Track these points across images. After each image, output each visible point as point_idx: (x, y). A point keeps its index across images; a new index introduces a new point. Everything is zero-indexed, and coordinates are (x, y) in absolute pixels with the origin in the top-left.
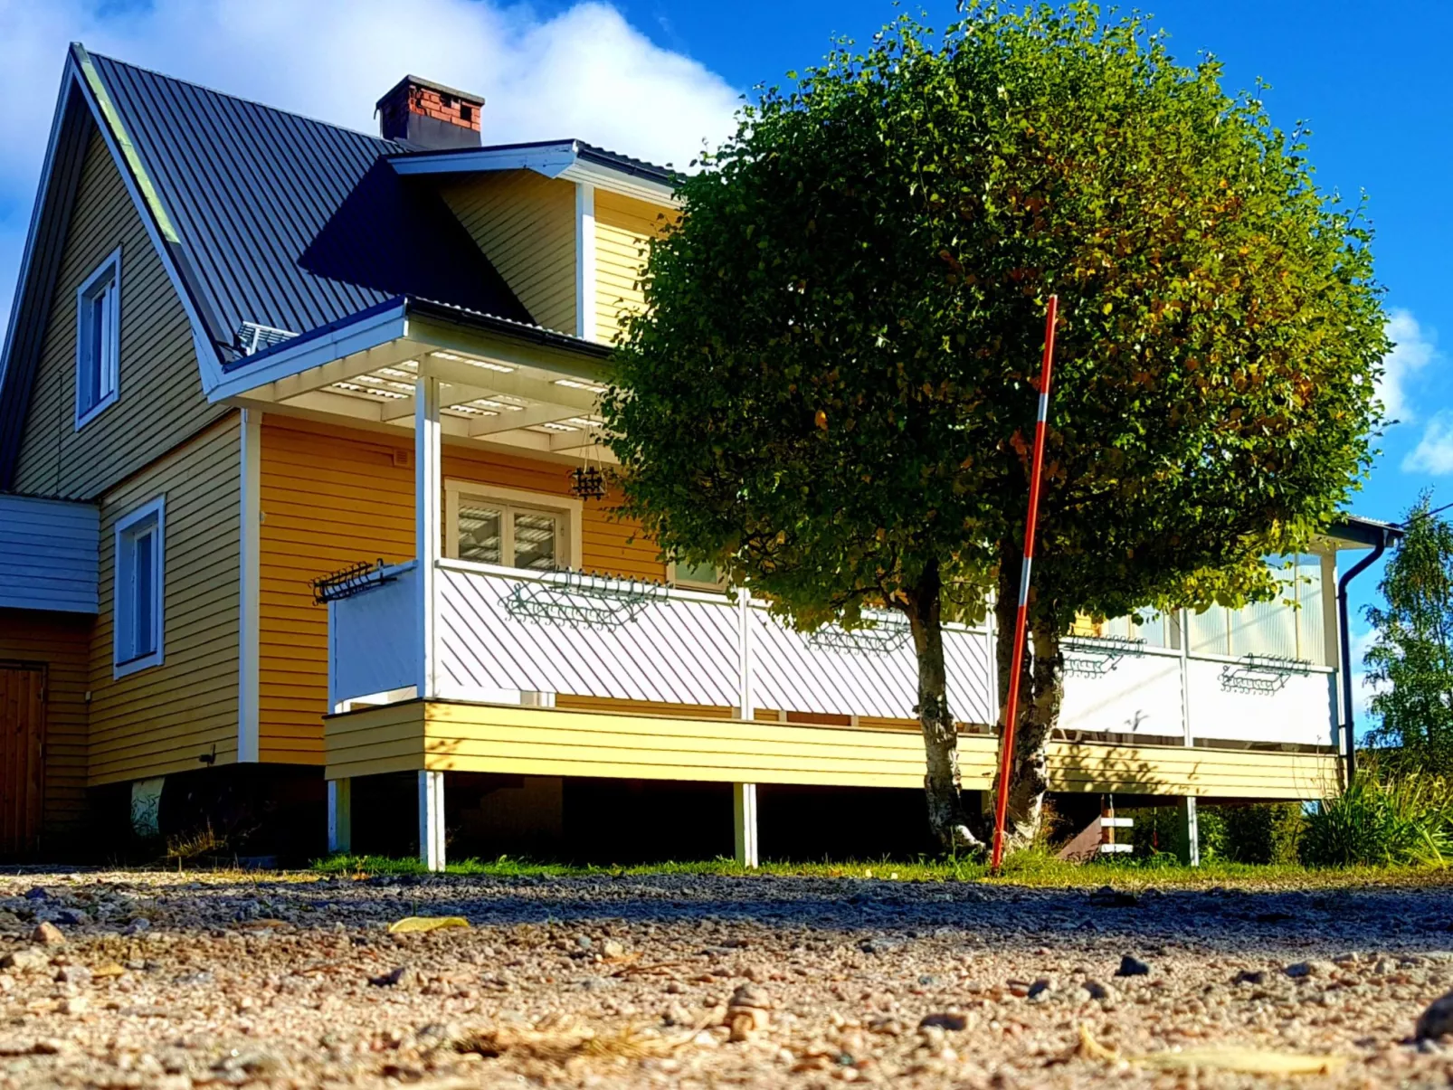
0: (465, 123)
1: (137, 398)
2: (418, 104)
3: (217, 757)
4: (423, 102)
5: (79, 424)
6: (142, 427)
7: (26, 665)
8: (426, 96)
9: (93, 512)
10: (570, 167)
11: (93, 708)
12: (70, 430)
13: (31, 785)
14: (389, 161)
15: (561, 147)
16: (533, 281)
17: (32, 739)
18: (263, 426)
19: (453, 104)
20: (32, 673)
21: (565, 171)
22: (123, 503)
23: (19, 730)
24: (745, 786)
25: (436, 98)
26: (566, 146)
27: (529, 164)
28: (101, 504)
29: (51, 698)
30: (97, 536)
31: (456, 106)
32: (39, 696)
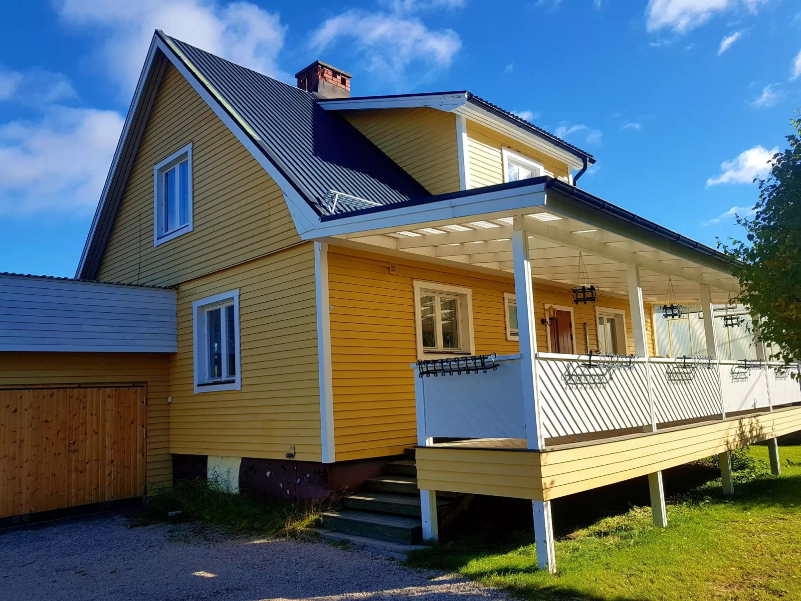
0: (343, 86)
1: (211, 230)
2: (322, 75)
3: (296, 454)
4: (324, 74)
5: (157, 243)
6: (216, 247)
7: (135, 385)
8: (326, 72)
9: (173, 293)
10: (462, 107)
11: (173, 407)
12: (150, 245)
13: (139, 455)
14: (318, 103)
15: (455, 95)
16: (423, 167)
17: (139, 428)
18: (328, 253)
19: (338, 76)
20: (139, 388)
21: (457, 109)
22: (199, 290)
23: (132, 423)
24: (658, 473)
25: (330, 73)
26: (459, 95)
27: (428, 105)
28: (177, 289)
29: (150, 402)
30: (175, 308)
31: (339, 78)
32: (143, 402)
